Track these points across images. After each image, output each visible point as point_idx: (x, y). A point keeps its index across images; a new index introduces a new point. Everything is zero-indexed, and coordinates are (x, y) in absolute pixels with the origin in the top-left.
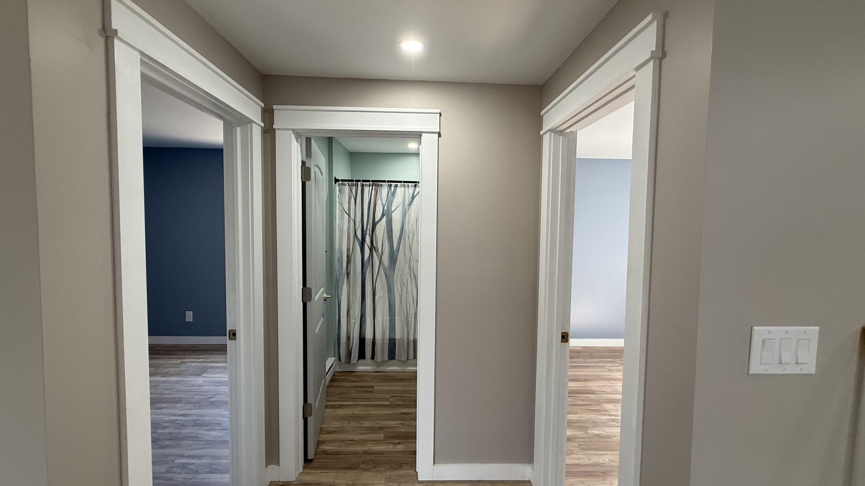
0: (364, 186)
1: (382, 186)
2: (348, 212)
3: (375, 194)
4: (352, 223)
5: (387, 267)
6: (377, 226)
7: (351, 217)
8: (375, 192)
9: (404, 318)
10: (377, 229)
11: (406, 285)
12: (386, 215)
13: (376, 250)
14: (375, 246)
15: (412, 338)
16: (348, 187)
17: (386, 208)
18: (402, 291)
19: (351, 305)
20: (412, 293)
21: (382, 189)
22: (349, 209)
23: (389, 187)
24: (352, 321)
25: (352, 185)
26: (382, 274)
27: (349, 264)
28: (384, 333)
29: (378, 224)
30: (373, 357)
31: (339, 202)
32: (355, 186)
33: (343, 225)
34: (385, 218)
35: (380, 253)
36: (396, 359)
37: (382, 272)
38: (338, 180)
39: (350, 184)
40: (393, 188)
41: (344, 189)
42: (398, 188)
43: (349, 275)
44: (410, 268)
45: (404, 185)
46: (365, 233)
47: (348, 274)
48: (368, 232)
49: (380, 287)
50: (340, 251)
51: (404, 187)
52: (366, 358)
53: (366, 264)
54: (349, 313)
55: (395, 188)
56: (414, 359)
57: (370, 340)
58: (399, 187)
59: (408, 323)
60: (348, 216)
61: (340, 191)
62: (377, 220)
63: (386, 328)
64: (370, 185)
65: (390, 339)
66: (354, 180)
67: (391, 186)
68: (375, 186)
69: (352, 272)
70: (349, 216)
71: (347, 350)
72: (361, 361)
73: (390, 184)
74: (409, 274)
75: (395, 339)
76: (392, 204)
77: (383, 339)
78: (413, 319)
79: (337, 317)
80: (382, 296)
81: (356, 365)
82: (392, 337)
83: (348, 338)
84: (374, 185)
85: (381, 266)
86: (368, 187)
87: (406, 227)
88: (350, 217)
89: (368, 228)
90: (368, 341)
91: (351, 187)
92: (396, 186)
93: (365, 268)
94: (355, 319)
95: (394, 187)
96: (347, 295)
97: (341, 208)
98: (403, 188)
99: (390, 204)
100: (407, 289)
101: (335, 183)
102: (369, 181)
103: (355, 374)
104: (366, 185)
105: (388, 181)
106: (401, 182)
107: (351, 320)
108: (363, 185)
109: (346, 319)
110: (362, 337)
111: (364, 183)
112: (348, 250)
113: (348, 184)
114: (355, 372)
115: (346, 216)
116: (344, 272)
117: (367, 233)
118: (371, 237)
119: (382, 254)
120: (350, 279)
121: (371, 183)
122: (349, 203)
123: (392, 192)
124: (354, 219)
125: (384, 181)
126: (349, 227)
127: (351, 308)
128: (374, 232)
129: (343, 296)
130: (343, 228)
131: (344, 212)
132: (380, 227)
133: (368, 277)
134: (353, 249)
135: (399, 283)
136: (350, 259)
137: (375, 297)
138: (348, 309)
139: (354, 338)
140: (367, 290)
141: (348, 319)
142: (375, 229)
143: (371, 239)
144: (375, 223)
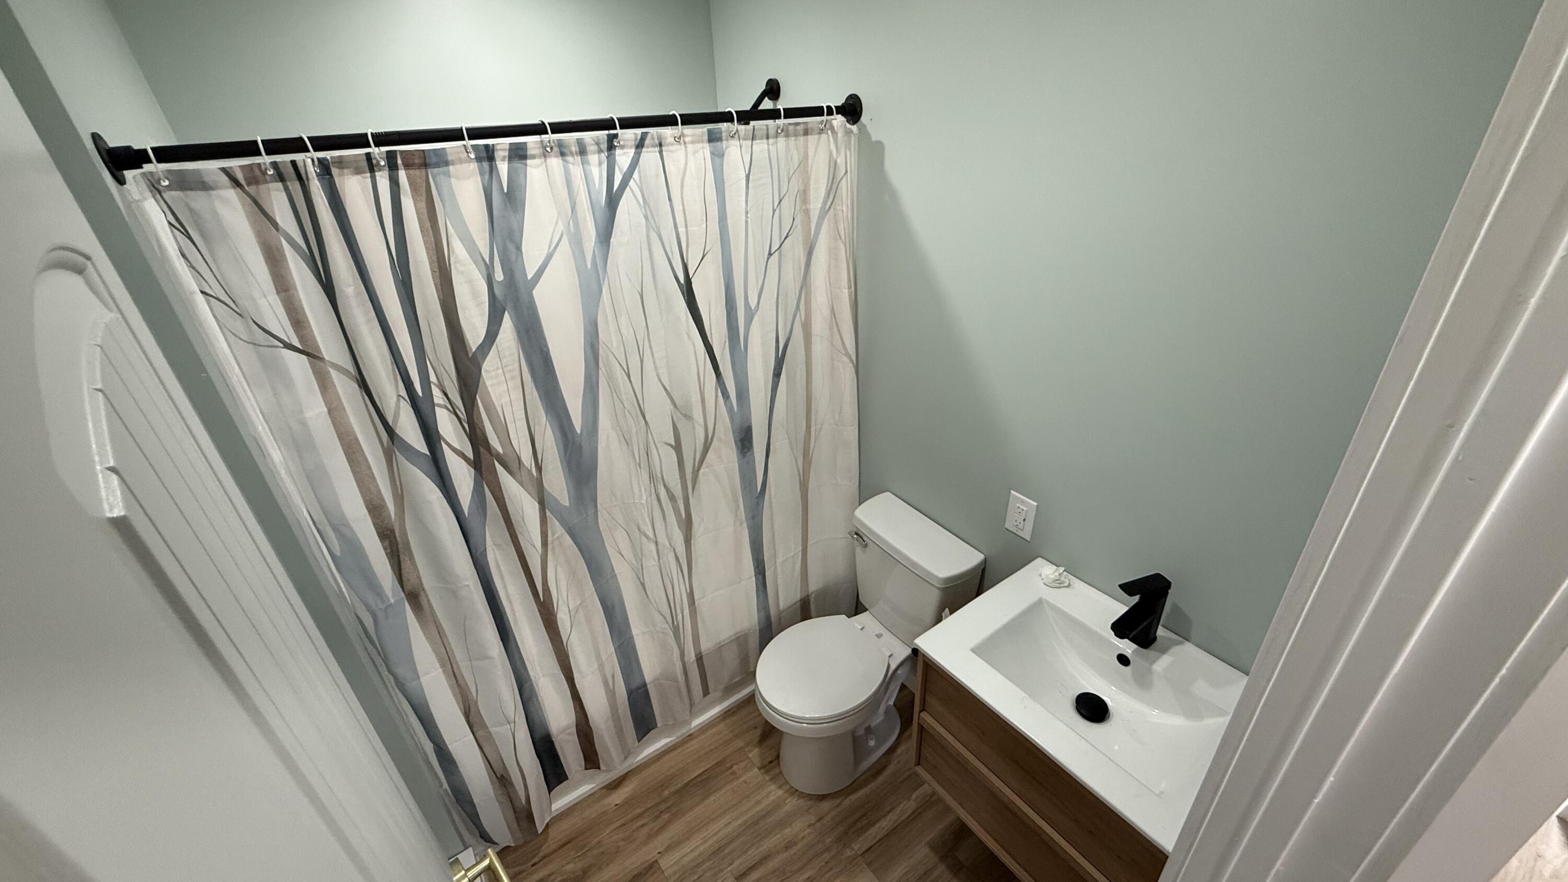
0: (335, 171)
1: (447, 163)
2: (301, 338)
3: (426, 216)
4: (345, 388)
5: (567, 504)
6: (484, 365)
7: (327, 357)
8: (423, 205)
9: (667, 626)
10: (488, 383)
11: (651, 534)
12: (509, 306)
13: (514, 466)
14: (501, 451)
15: (691, 656)
16: (231, 194)
17: (499, 276)
18: (639, 556)
19: (473, 690)
20: (671, 545)
21: (453, 180)
22: (298, 321)
23: (486, 165)
24: (499, 732)
25: (255, 177)
26: (558, 538)
27: (406, 565)
28: (611, 694)
29: (485, 355)
30: (591, 760)
31: (202, 292)
32: (281, 177)
33: (301, 412)
34: (507, 323)
35: (530, 471)
36: (658, 725)
37: (557, 529)
38: (131, 158)
39: (240, 176)
40: (503, 167)
41: (215, 213)
42: (529, 162)
43: (422, 598)
44: (652, 477)
45: (560, 144)
46: (424, 406)
47: (414, 597)
48: (438, 397)
49: (563, 584)
50: (336, 529)
51: (563, 154)
52: (569, 778)
53: (473, 525)
54: (473, 716)
55: (518, 165)
56: (704, 696)
57: (568, 727)
58: (533, 157)
59: (676, 630)
60: (305, 357)
61: (178, 226)
63: (613, 677)
64: (371, 164)
65: (630, 693)
66: (256, 145)
67: (489, 155)
68: (407, 166)
69: (429, 583)
70: (311, 353)
72: (558, 790)
73: (487, 146)
74: (654, 496)
75: (645, 685)
76: (519, 248)
77: (614, 710)
78: (686, 612)
79: (429, 747)
80: (579, 602)
81: (546, 808)
82: (636, 683)
83: (502, 780)
84: (399, 162)
85: (548, 513)
86: (358, 171)
87: (608, 336)
88: (321, 359)
89: (433, 378)
90: (561, 736)
91: (251, 189)
92: (518, 155)
93: (474, 538)
94: (509, 723)
95: (511, 158)
96: (443, 666)
97: (238, 325)
98: (555, 162)
99: (511, 247)
100: (656, 543)
101: (121, 181)
102: (359, 141)
104: (340, 162)
105: (476, 133)
106: (538, 129)
107: (493, 730)
108: (325, 168)
109: (472, 736)
110: (540, 737)
111: (333, 155)
112: (375, 508)
113: (224, 179)
115: (297, 364)
116: (392, 601)
117: (436, 401)
118: (463, 416)
119: (539, 468)
120: (431, 608)
121: (378, 153)
122: (284, 288)
123: (506, 191)
124: (351, 368)
125: (454, 135)
126: (334, 411)
127: (474, 695)
128: (477, 396)
129: (424, 680)
130: (303, 423)
131: (277, 347)
132: (498, 369)
133: (497, 562)
134: (399, 498)
135: (621, 536)
136: (399, 539)
137: (556, 617)
138: (464, 703)
139: (525, 772)
140: (510, 602)
141: (479, 734)
142: (479, 382)
143: (466, 426)
144: (470, 355)
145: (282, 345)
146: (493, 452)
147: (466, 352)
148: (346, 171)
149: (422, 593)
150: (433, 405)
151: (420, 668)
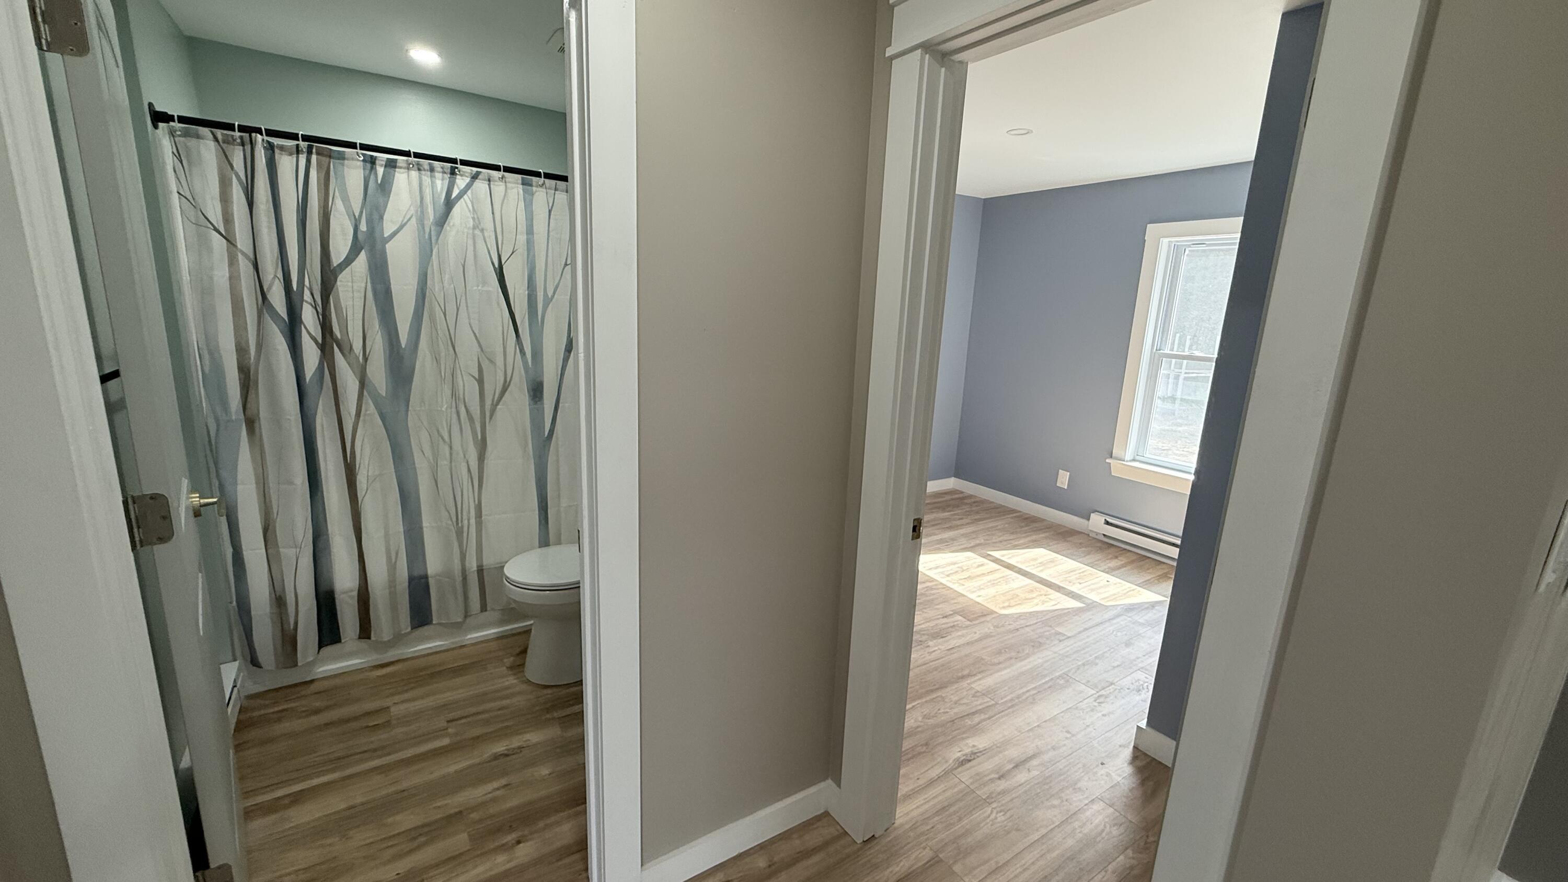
0: (277, 151)
1: (344, 159)
2: (226, 230)
3: (322, 181)
4: (245, 266)
5: (384, 394)
6: (340, 278)
7: (239, 246)
8: (322, 176)
9: (450, 522)
10: (340, 289)
11: (446, 437)
12: (366, 247)
13: (346, 352)
14: (339, 336)
15: (472, 565)
16: (212, 144)
17: (363, 227)
18: (436, 455)
19: (275, 511)
20: (465, 457)
21: (346, 169)
22: (228, 219)
23: (369, 165)
24: (287, 553)
25: (229, 141)
26: (371, 417)
27: (251, 393)
28: (392, 567)
29: (342, 271)
30: (365, 631)
31: (178, 193)
32: (243, 144)
33: (212, 269)
34: (363, 256)
35: (357, 358)
36: (434, 622)
37: (370, 408)
38: (167, 118)
39: (220, 137)
40: (380, 170)
41: (199, 152)
42: (397, 170)
43: (257, 425)
44: (454, 394)
45: (418, 164)
46: (295, 298)
47: (251, 423)
48: (307, 295)
49: (367, 451)
50: (211, 353)
51: (419, 170)
52: (343, 641)
53: (311, 391)
54: (269, 534)
55: (388, 169)
56: (482, 611)
57: (350, 591)
58: (401, 168)
59: (459, 533)
60: (224, 241)
61: (178, 155)
62: (336, 259)
63: (397, 554)
64: (298, 151)
65: (411, 579)
66: (234, 125)
67: (373, 161)
68: (318, 154)
69: (264, 415)
70: (230, 241)
71: (279, 634)
72: (328, 650)
73: (372, 156)
74: (454, 410)
75: (426, 577)
76: (381, 218)
77: (392, 583)
78: (473, 521)
79: (229, 551)
80: (377, 473)
81: (312, 664)
82: (416, 573)
83: (279, 601)
84: (314, 150)
85: (365, 393)
86: (291, 154)
87: (434, 285)
88: (235, 246)
89: (307, 283)
90: (342, 596)
91: (224, 146)
92: (391, 165)
93: (309, 401)
94: (296, 547)
95: (386, 166)
96: (257, 483)
97: (191, 213)
98: (414, 174)
99: (376, 216)
100: (451, 448)
101: (156, 127)
102: (294, 137)
103: (313, 688)
104: (282, 148)
105: (364, 147)
106: (407, 154)
107: (281, 550)
108: (270, 148)
109: (264, 550)
110: (323, 588)
111: (276, 141)
112: (241, 350)
113: (210, 135)
114: (312, 681)
115: (218, 242)
116: (234, 418)
117: (305, 298)
118: (320, 310)
119: (366, 359)
120: (261, 436)
121: (303, 145)
122: (225, 199)
123: (379, 182)
124: (251, 254)
125: (352, 145)
126: (234, 279)
127: (275, 517)
128: (331, 297)
129: (240, 488)
130: (211, 278)
131: (209, 228)
132: (348, 282)
133: (322, 426)
134: (260, 346)
135: (424, 436)
136: (252, 377)
137: (356, 477)
138: (265, 523)
139: (299, 598)
140: (325, 461)
141: (270, 551)
142: (333, 287)
143: (321, 317)
144: (332, 268)
145: (212, 228)
146: (334, 337)
147: (330, 266)
148: (284, 153)
149: (257, 421)
150: (302, 300)
151: (240, 477)
